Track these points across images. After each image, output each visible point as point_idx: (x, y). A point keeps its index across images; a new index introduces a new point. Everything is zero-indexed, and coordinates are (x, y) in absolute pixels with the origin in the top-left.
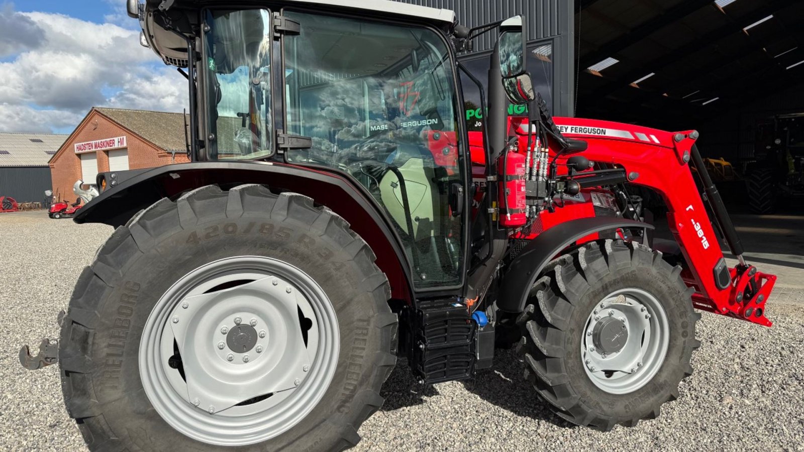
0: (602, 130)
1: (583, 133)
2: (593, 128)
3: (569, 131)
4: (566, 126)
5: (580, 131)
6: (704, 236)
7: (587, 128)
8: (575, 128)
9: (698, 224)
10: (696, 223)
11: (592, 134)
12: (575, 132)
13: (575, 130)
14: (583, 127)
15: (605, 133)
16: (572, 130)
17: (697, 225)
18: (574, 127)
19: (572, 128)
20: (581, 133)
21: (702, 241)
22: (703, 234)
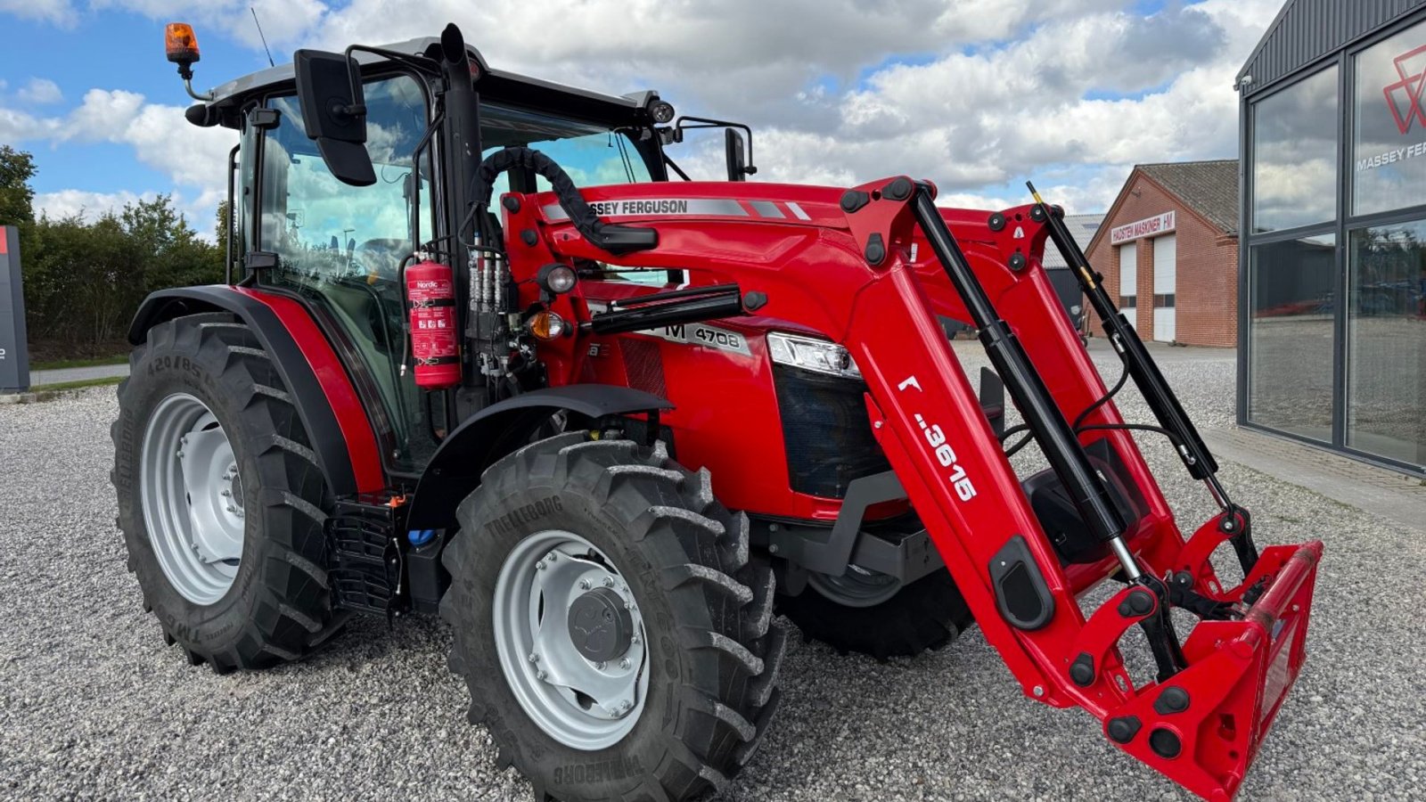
0: (680, 202)
1: (645, 213)
2: (661, 200)
3: (619, 212)
4: (615, 202)
5: (638, 209)
6: (958, 463)
7: (652, 201)
8: (631, 204)
9: (936, 427)
10: (929, 426)
11: (661, 213)
12: (631, 212)
13: (631, 207)
14: (644, 201)
15: (685, 210)
16: (625, 208)
17: (933, 432)
18: (629, 201)
19: (624, 204)
20: (640, 214)
21: (953, 478)
22: (954, 459)
